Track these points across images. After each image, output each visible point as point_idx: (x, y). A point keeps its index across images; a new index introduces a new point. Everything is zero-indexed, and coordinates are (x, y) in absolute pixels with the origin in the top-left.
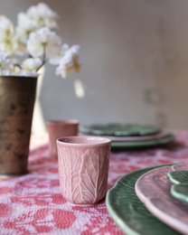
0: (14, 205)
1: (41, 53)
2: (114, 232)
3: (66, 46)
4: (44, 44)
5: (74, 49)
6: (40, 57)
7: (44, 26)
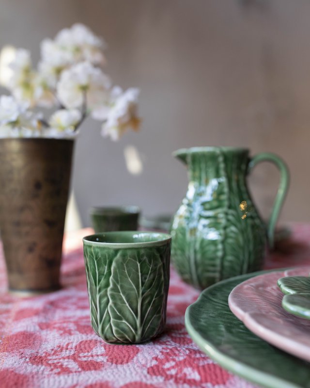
0: (44, 333)
1: (79, 101)
2: (198, 367)
3: (117, 90)
4: (84, 89)
5: (130, 95)
6: (78, 108)
7: (83, 60)
